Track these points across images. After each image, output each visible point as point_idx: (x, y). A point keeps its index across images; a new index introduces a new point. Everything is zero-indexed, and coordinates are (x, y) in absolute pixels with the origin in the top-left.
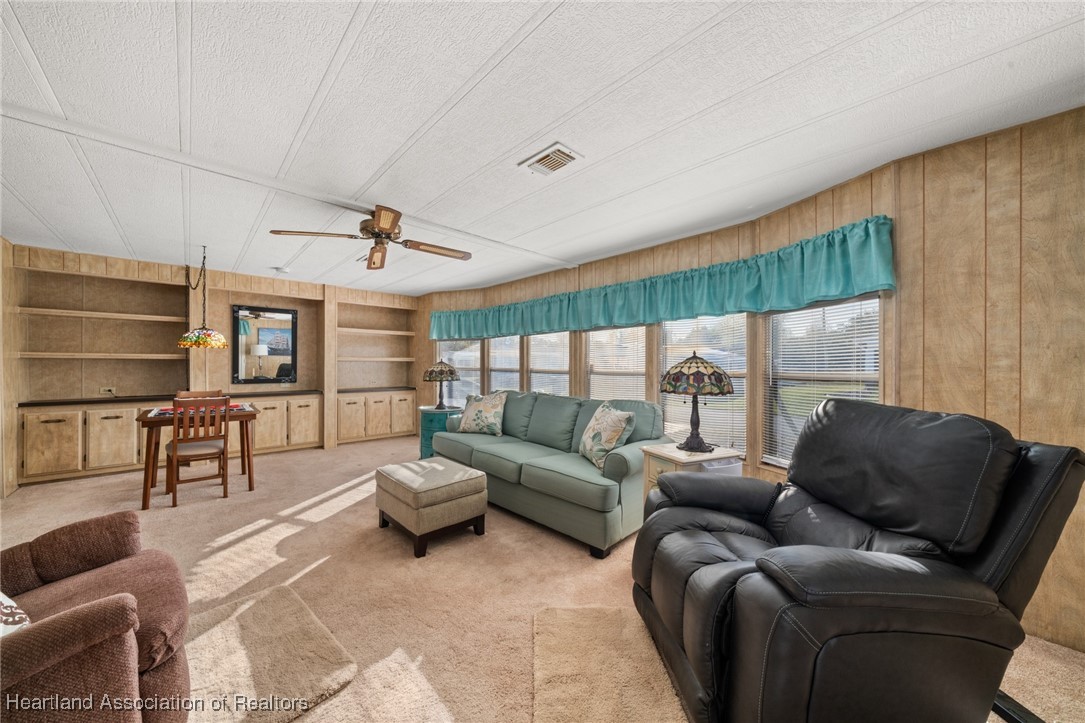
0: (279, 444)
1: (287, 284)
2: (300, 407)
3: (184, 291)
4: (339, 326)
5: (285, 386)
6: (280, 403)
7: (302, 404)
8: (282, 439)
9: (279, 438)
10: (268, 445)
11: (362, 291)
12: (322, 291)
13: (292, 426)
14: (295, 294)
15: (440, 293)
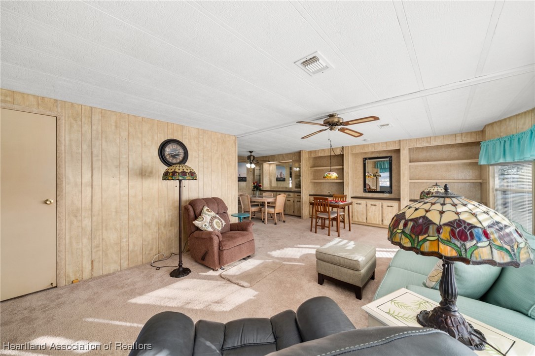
0: (378, 223)
1: (381, 144)
2: (388, 206)
3: (342, 156)
4: (410, 162)
5: (386, 195)
6: (379, 203)
7: (389, 205)
8: (379, 221)
9: (378, 220)
10: (373, 223)
11: (427, 138)
12: (399, 144)
13: (384, 215)
14: (385, 149)
15: (492, 124)
